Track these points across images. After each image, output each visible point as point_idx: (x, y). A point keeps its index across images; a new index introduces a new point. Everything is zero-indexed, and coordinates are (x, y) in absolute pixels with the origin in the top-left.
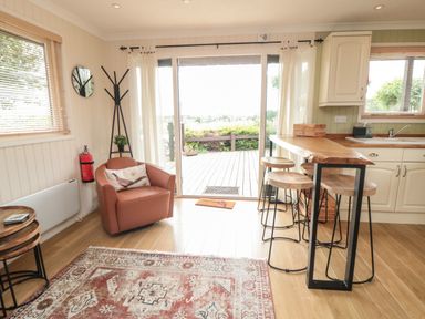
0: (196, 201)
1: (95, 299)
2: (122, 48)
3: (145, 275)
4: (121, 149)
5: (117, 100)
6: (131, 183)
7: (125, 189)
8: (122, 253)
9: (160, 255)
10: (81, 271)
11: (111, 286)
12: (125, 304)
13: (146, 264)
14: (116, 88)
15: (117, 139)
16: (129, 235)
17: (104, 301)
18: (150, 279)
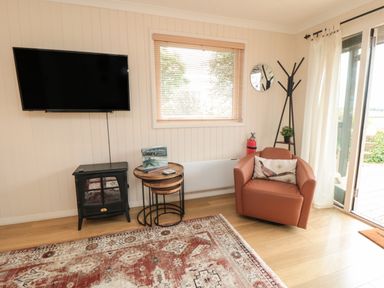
0: (365, 228)
1: (181, 251)
2: (307, 37)
3: (222, 262)
4: (287, 141)
5: (290, 91)
6: (275, 175)
7: (266, 179)
8: (231, 232)
9: (252, 256)
10: (198, 227)
11: (197, 250)
12: (187, 270)
13: (233, 254)
14: (290, 80)
15: (284, 130)
16: (253, 222)
17: (183, 256)
18: (220, 268)
